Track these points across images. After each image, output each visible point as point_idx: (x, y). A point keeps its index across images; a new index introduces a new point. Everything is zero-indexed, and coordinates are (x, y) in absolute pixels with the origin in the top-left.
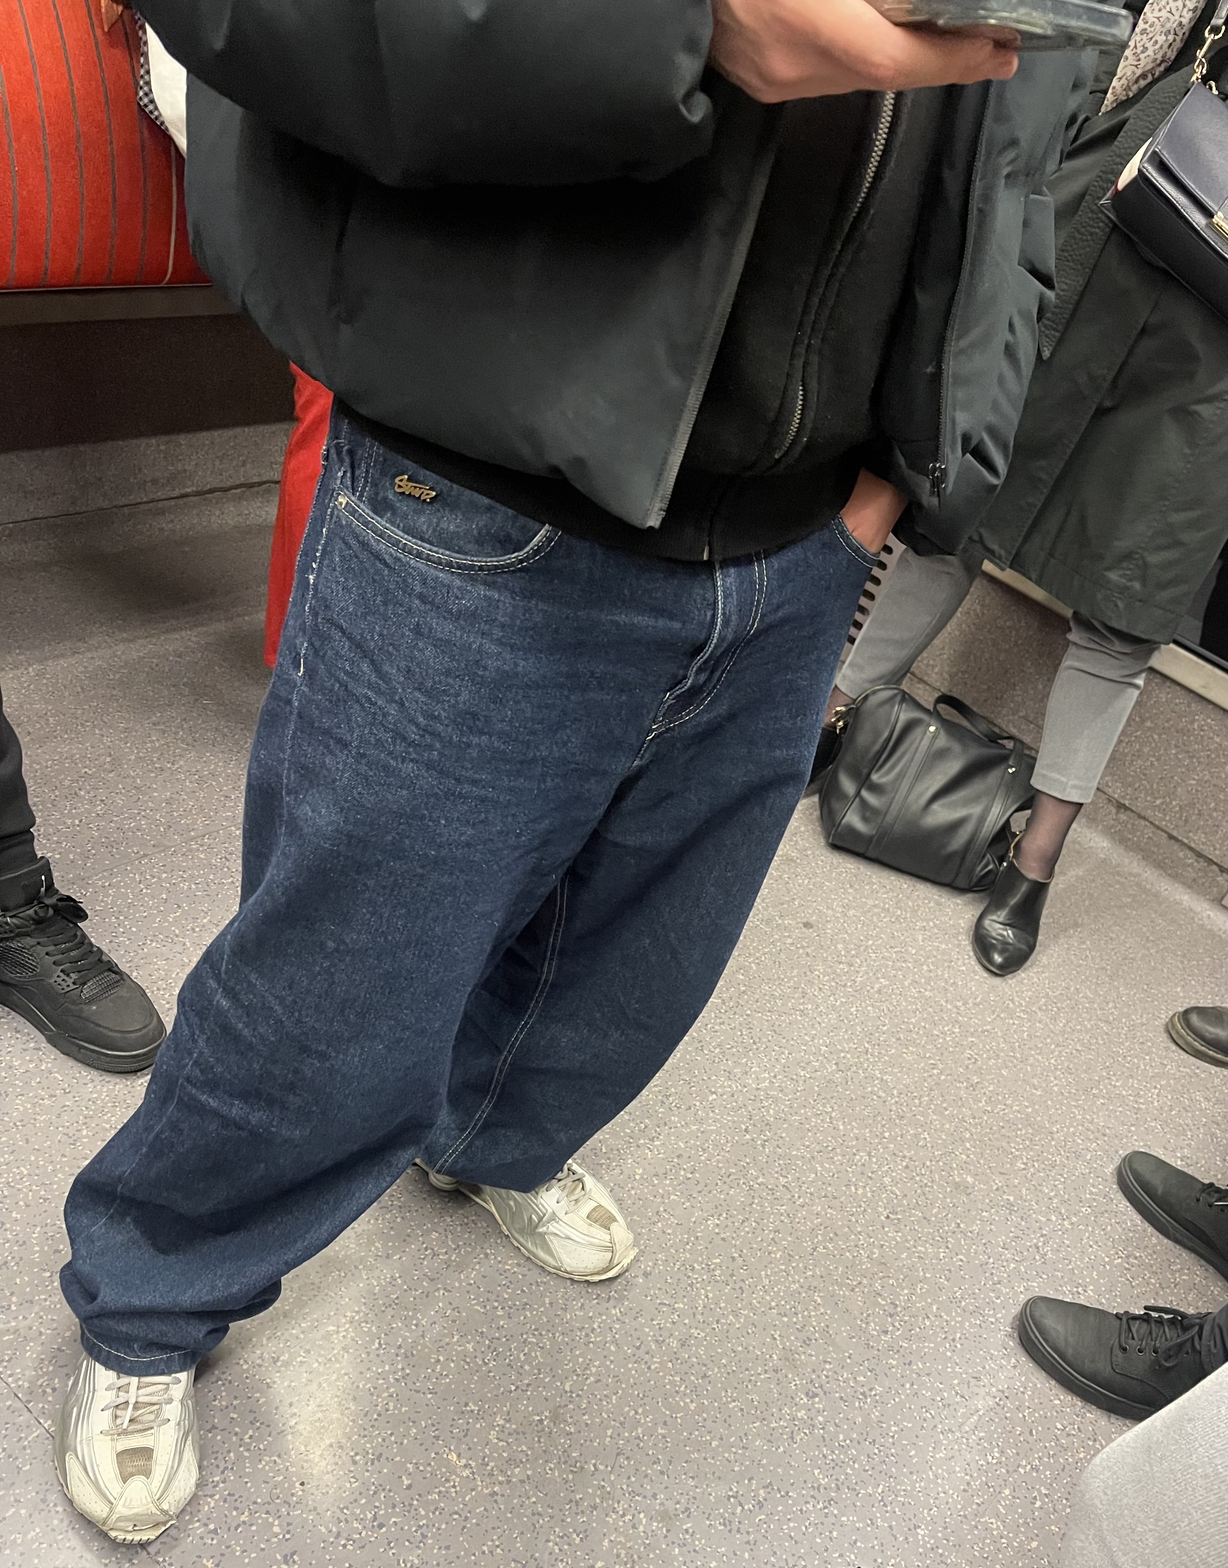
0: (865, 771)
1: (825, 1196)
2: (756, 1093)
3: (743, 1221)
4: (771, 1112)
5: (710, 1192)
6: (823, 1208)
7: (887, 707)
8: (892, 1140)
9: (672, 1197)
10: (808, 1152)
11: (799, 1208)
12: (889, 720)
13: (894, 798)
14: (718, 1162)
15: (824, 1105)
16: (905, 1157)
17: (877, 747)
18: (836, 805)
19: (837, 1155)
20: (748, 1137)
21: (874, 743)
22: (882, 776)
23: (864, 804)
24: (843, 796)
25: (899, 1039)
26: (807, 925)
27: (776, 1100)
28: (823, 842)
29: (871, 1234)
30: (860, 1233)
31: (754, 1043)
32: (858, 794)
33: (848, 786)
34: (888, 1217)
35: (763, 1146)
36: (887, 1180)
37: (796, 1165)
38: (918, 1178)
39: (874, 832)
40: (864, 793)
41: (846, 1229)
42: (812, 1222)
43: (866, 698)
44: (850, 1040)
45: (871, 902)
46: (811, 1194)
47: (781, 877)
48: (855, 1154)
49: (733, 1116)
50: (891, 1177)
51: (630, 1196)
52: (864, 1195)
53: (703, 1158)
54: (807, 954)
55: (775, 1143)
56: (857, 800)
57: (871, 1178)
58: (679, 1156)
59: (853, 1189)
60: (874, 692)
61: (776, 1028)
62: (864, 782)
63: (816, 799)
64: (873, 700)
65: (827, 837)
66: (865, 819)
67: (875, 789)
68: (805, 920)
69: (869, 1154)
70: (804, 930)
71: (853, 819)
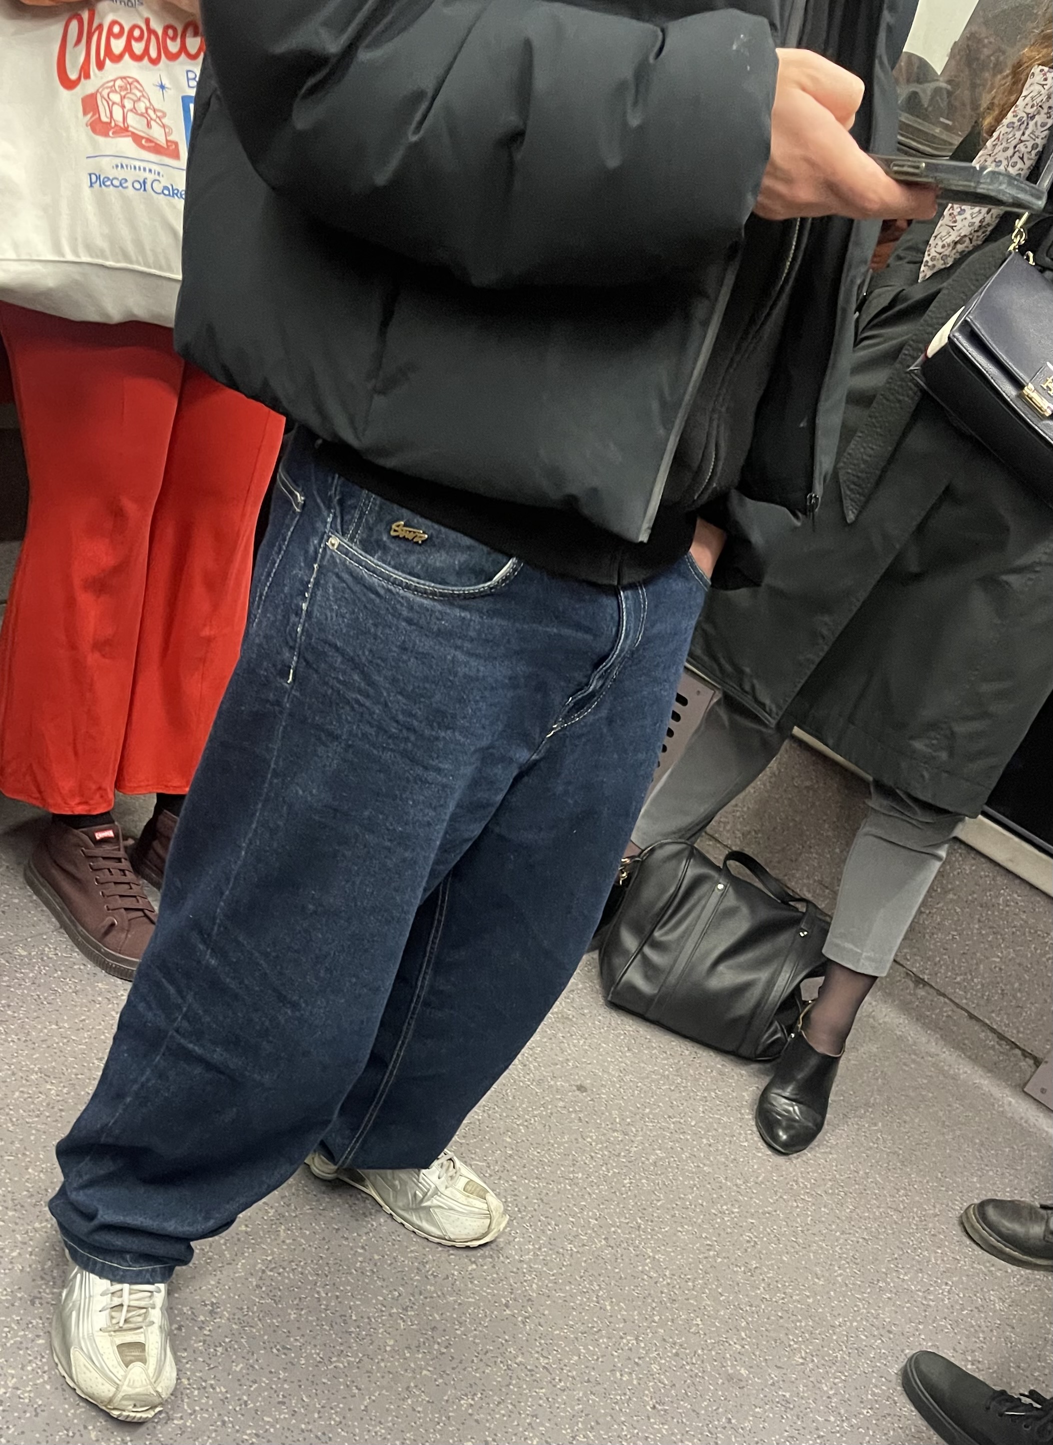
0: (648, 928)
1: (588, 1381)
2: (519, 1265)
3: (499, 1403)
4: (534, 1286)
5: (464, 1369)
6: (585, 1394)
7: (674, 862)
8: (662, 1324)
9: (424, 1372)
10: (573, 1333)
11: (559, 1392)
12: (676, 875)
13: (678, 957)
14: (475, 1337)
15: (591, 1282)
16: (675, 1344)
17: (661, 904)
18: (617, 961)
19: (601, 1337)
20: (508, 1312)
21: (659, 898)
22: (666, 933)
23: (646, 961)
24: (626, 952)
25: (673, 1216)
26: (581, 1088)
27: (539, 1274)
28: (601, 1001)
29: (635, 1423)
30: (623, 1423)
31: (519, 1211)
32: (640, 950)
33: (630, 941)
34: (654, 1407)
35: (524, 1323)
36: (655, 1368)
37: (559, 1346)
38: (688, 1367)
39: (656, 992)
40: (647, 950)
41: (609, 1418)
42: (573, 1409)
43: (653, 850)
44: (621, 1214)
45: (649, 1068)
46: (573, 1378)
47: (555, 1036)
48: (622, 1338)
49: (492, 1289)
50: (660, 1364)
51: (379, 1368)
52: (630, 1382)
53: (458, 1332)
54: (580, 1119)
55: (537, 1321)
56: (639, 956)
57: (637, 1364)
58: (434, 1329)
59: (618, 1374)
60: (662, 846)
61: (542, 1196)
62: (647, 939)
63: (595, 955)
64: (660, 854)
65: (605, 997)
66: (647, 977)
67: (657, 946)
68: (579, 1083)
69: (637, 1339)
70: (577, 1093)
71: (634, 976)
